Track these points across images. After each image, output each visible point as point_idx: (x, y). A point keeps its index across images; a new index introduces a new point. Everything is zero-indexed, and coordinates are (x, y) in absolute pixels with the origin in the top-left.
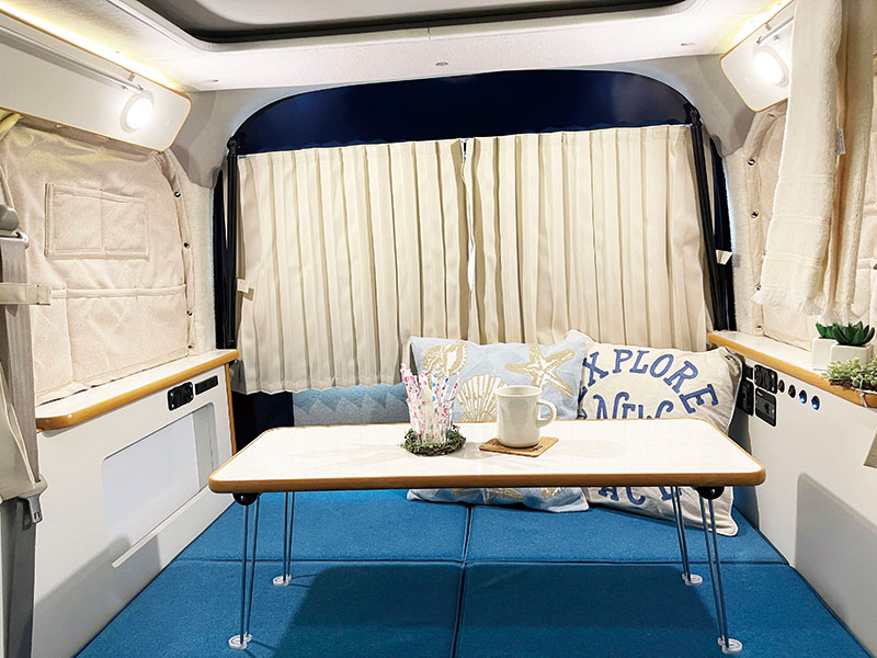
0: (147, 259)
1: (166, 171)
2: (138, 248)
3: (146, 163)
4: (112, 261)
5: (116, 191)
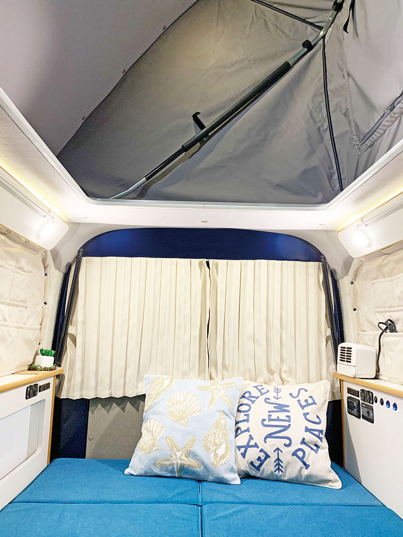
0: (26, 308)
1: (44, 261)
2: (24, 301)
3: (37, 256)
4: (11, 307)
5: (21, 269)
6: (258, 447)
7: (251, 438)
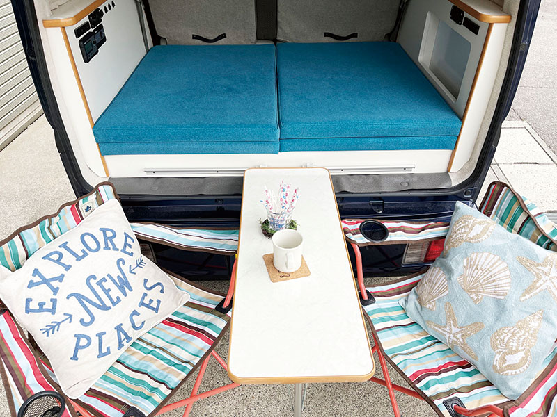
6: (55, 294)
7: (61, 278)
